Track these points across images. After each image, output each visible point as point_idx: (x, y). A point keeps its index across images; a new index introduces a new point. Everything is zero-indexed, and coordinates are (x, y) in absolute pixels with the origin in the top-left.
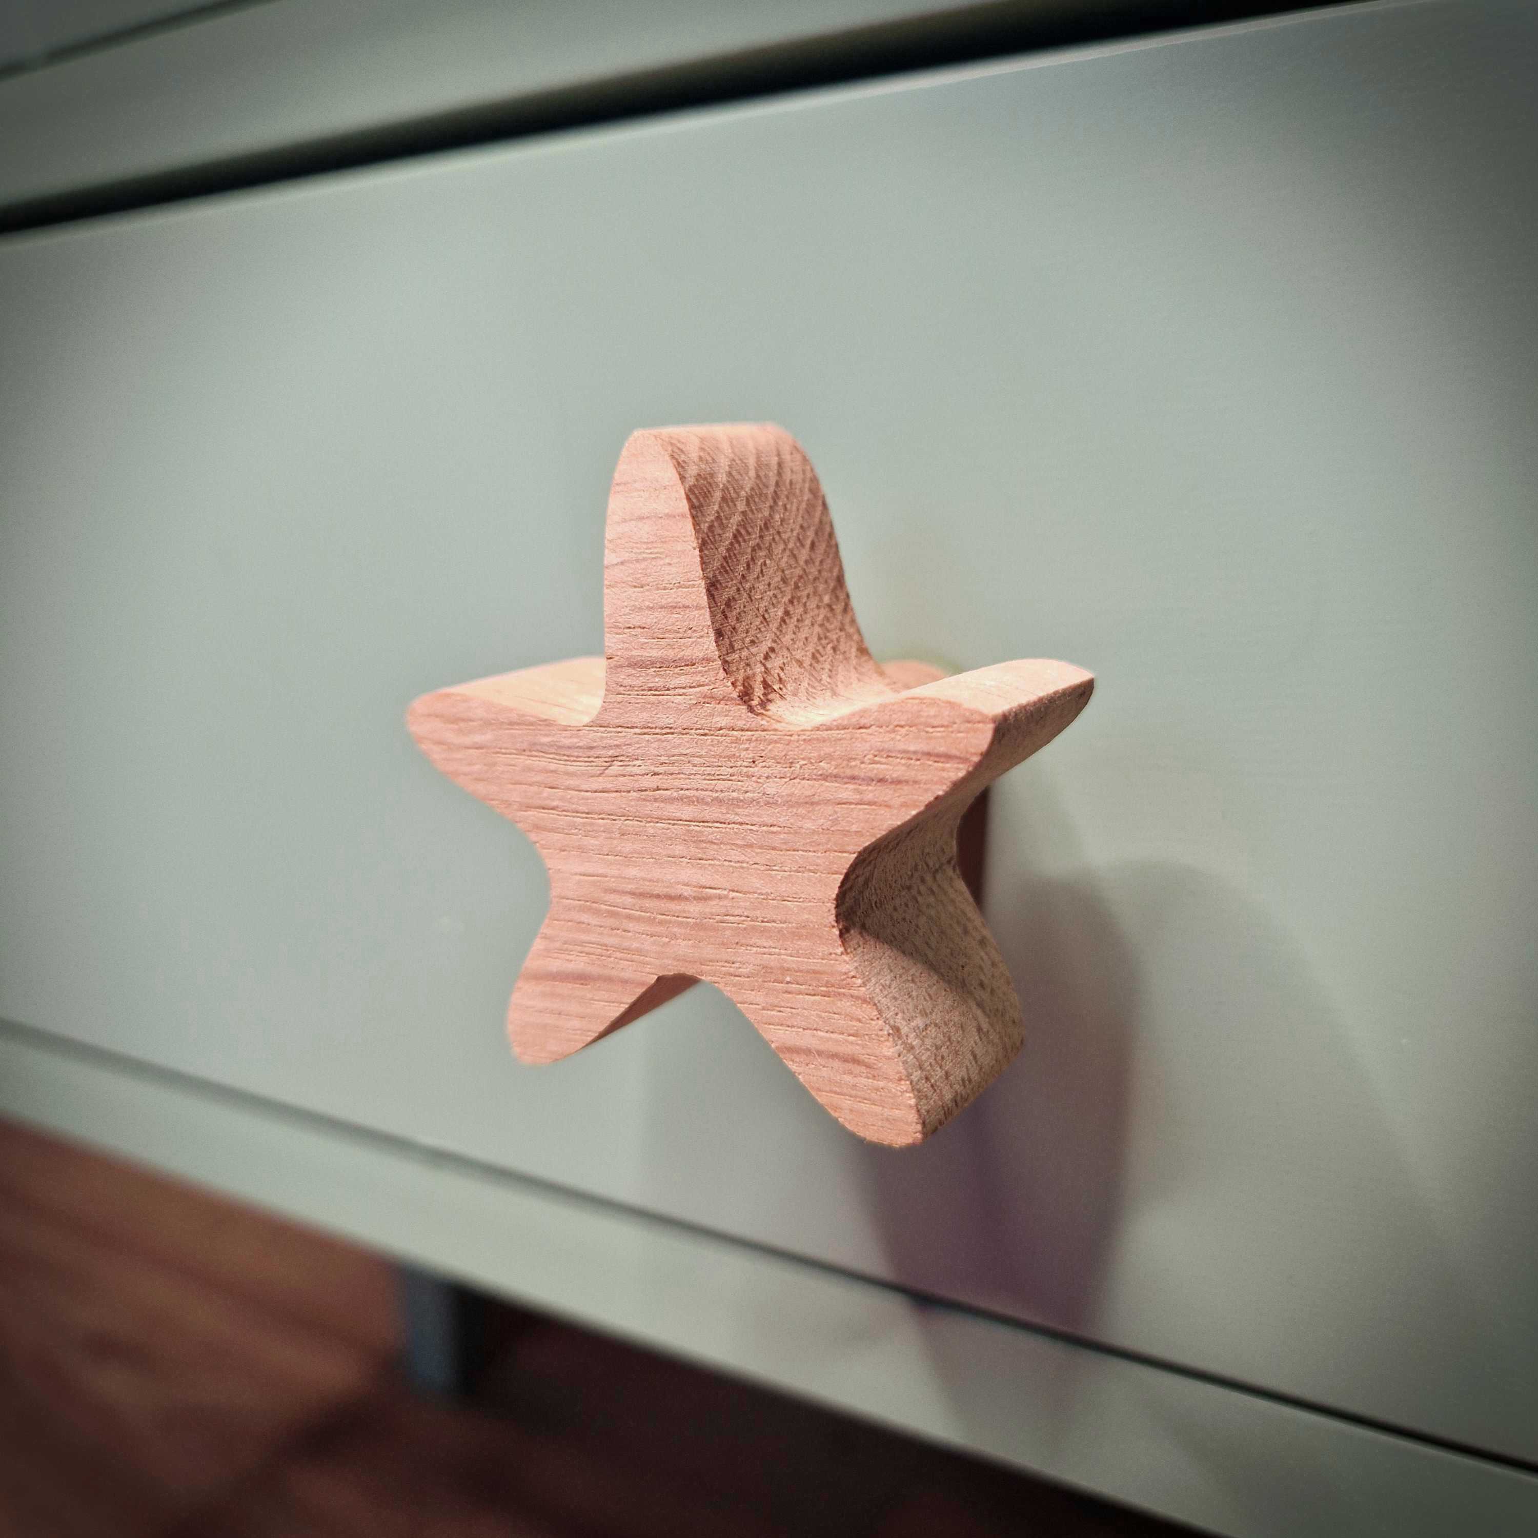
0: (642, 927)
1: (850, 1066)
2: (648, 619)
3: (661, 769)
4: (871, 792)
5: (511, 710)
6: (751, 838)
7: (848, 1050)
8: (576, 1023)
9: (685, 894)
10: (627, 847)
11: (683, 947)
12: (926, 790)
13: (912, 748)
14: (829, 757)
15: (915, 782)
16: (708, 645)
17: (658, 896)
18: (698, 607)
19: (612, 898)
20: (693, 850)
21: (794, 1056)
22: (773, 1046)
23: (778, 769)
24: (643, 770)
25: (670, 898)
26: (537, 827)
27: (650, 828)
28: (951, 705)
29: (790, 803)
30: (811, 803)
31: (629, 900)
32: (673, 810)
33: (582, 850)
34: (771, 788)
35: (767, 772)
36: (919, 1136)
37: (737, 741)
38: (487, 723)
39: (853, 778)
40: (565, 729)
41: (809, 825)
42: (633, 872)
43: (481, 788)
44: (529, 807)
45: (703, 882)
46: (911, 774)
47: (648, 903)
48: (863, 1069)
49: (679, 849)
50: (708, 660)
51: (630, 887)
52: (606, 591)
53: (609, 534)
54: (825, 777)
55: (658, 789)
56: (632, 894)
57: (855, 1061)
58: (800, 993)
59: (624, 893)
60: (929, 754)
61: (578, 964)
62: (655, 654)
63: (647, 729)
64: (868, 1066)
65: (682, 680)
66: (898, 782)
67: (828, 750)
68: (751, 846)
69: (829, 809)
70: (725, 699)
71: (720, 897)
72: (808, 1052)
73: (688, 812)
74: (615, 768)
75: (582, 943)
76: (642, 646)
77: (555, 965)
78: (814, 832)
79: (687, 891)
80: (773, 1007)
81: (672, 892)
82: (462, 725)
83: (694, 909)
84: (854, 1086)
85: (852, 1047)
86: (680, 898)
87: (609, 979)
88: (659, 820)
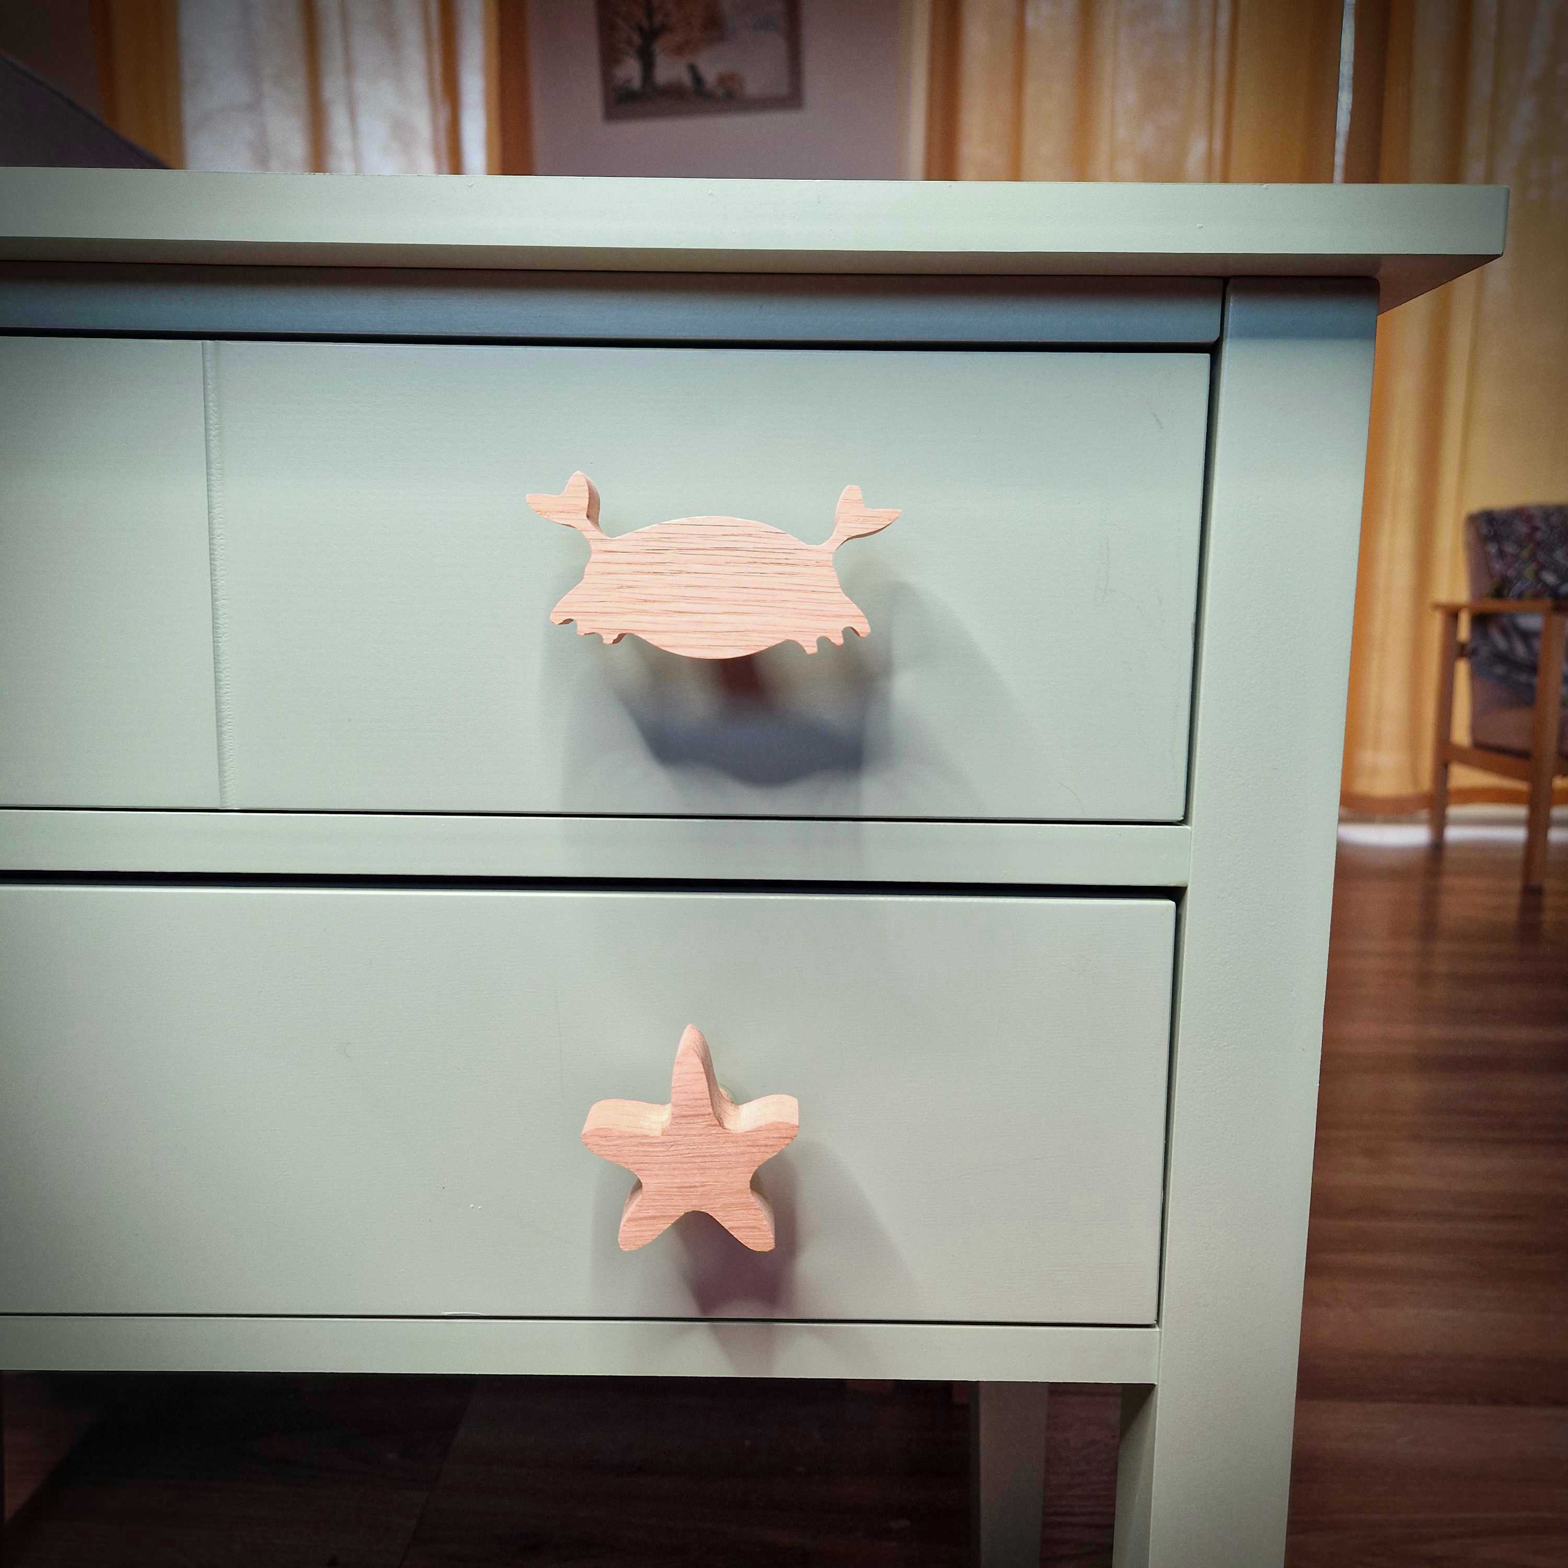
0: (677, 1198)
1: (752, 1230)
2: (689, 1103)
3: (690, 1147)
4: (762, 1149)
5: (631, 1133)
6: (722, 1166)
7: (751, 1225)
8: (650, 1233)
9: (697, 1185)
10: (677, 1172)
11: (695, 1202)
12: (780, 1147)
13: (776, 1136)
14: (750, 1140)
15: (777, 1145)
16: (710, 1110)
17: (686, 1187)
18: (706, 1099)
19: (667, 1190)
20: (701, 1171)
21: (734, 1230)
22: (726, 1228)
23: (731, 1145)
24: (683, 1148)
25: (691, 1187)
26: (638, 1170)
27: (685, 1166)
28: (787, 1123)
29: (736, 1154)
30: (743, 1154)
31: (675, 1189)
32: (693, 1160)
33: (657, 1175)
34: (730, 1151)
35: (729, 1146)
36: (774, 1247)
37: (719, 1137)
38: (620, 1137)
39: (757, 1146)
40: (653, 1137)
41: (743, 1160)
42: (678, 1180)
43: (614, 1159)
44: (636, 1164)
45: (704, 1181)
46: (775, 1143)
47: (682, 1190)
48: (756, 1230)
49: (696, 1172)
50: (709, 1114)
51: (676, 1185)
52: (672, 1094)
53: (674, 1077)
54: (748, 1146)
55: (689, 1154)
56: (677, 1187)
57: (754, 1228)
58: (737, 1210)
59: (673, 1187)
60: (781, 1137)
61: (652, 1213)
62: (691, 1113)
63: (685, 1135)
64: (759, 1228)
65: (700, 1120)
66: (771, 1146)
67: (749, 1138)
68: (721, 1168)
69: (749, 1155)
70: (715, 1125)
71: (710, 1185)
72: (739, 1228)
73: (700, 1160)
74: (671, 1149)
75: (654, 1206)
76: (685, 1111)
77: (641, 1215)
78: (744, 1162)
79: (697, 1184)
80: (727, 1216)
81: (692, 1185)
82: (608, 1138)
83: (700, 1189)
84: (754, 1236)
85: (755, 1224)
86: (695, 1187)
87: (665, 1216)
88: (689, 1163)
